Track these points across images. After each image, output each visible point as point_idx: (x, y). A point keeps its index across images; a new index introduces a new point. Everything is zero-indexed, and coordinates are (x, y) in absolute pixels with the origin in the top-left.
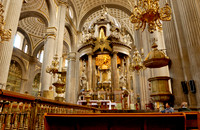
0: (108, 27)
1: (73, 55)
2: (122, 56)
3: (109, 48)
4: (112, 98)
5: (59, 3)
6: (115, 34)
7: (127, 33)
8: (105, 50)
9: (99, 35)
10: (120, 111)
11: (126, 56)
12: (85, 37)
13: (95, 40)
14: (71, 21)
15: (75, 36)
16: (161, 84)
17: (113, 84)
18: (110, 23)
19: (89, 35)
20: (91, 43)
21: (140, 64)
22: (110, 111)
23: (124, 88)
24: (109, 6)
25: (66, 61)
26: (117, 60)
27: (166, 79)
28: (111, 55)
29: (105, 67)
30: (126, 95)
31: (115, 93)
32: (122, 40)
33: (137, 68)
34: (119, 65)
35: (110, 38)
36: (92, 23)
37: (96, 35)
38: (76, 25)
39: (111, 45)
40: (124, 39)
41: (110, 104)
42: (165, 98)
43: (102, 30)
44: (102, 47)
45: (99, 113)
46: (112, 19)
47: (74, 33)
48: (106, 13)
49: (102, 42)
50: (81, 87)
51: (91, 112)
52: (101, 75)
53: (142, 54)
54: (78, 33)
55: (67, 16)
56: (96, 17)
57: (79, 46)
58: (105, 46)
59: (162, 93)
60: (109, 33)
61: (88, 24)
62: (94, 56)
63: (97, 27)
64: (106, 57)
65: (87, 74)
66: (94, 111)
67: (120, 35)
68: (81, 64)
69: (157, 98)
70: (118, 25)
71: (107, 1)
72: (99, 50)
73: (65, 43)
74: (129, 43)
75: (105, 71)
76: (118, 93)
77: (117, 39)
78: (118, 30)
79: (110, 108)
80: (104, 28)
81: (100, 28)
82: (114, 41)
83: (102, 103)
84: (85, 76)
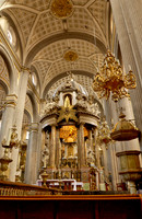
0: (74, 95)
1: (35, 126)
2: (89, 127)
3: (75, 118)
4: (78, 177)
5: (22, 69)
6: (81, 102)
7: (95, 101)
8: (70, 120)
9: (63, 103)
10: (86, 193)
11: (94, 127)
12: (48, 106)
13: (59, 109)
14: (34, 88)
15: (38, 105)
16: (131, 160)
17: (79, 159)
18: (76, 91)
19: (53, 104)
20: (55, 112)
21: (109, 137)
22: (74, 193)
23: (92, 164)
24: (76, 72)
25: (28, 133)
26: (83, 132)
27: (137, 153)
28: (78, 126)
29: (71, 140)
30: (93, 172)
31: (82, 170)
32: (89, 110)
33: (105, 141)
34: (86, 138)
35: (76, 107)
36: (56, 91)
37: (60, 104)
38: (40, 92)
39: (77, 115)
40: (92, 108)
41: (75, 183)
42: (136, 176)
43: (67, 98)
44: (67, 117)
45: (59, 195)
46: (78, 86)
47: (37, 101)
48: (73, 80)
49: (67, 111)
52: (66, 149)
53: (112, 125)
54: (42, 101)
55: (30, 83)
56: (61, 84)
57: (42, 116)
58: (71, 116)
59: (132, 170)
60: (75, 102)
61: (53, 92)
62: (59, 127)
63: (62, 95)
64: (71, 128)
65: (50, 148)
66: (53, 192)
67: (88, 105)
68: (43, 136)
69: (127, 176)
70: (85, 93)
72: (64, 120)
74: (97, 113)
75: (70, 144)
76: (85, 170)
77: (84, 108)
78: (85, 98)
79: (75, 189)
80: (70, 96)
81: (65, 97)
82: (81, 111)
83: (66, 182)
84: (47, 150)
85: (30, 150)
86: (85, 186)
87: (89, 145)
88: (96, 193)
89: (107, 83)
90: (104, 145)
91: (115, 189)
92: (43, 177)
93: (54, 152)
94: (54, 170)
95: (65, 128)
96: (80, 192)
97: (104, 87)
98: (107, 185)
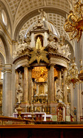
0: (45, 35)
1: (8, 67)
3: (46, 60)
4: (48, 110)
6: (53, 44)
7: (66, 42)
8: (41, 61)
9: (35, 44)
10: (54, 123)
11: (64, 68)
13: (31, 50)
14: (4, 28)
15: (10, 46)
17: (49, 97)
18: (48, 32)
19: (25, 45)
20: (27, 54)
22: (44, 123)
23: (60, 101)
25: (2, 73)
26: (54, 73)
28: (48, 67)
29: (42, 80)
30: (61, 107)
31: (51, 105)
32: (60, 51)
34: (56, 78)
35: (47, 49)
36: (27, 31)
37: (32, 45)
38: (11, 33)
39: (48, 57)
41: (45, 116)
43: (39, 40)
44: (39, 58)
45: (32, 124)
46: (50, 26)
47: (8, 42)
49: (38, 53)
52: (38, 88)
54: (14, 42)
56: (32, 24)
57: (14, 57)
58: (42, 57)
60: (46, 43)
61: (24, 33)
62: (31, 68)
63: (33, 36)
64: (43, 69)
65: (23, 87)
66: (27, 122)
67: (59, 46)
68: (16, 76)
70: (56, 34)
71: (46, 4)
72: (36, 62)
75: (41, 84)
76: (54, 106)
77: (55, 50)
78: (56, 39)
80: (41, 37)
81: (36, 38)
82: (51, 52)
83: (37, 115)
84: (21, 89)
85: (6, 88)
86: (54, 118)
87: (58, 84)
88: (63, 123)
89: (79, 22)
90: (71, 85)
91: (79, 121)
92: (18, 110)
93: (27, 90)
94: (28, 105)
95: (36, 69)
96: (49, 122)
97: (76, 27)
98: (72, 117)
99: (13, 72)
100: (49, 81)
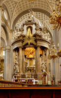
0: (34, 27)
2: (43, 48)
3: (34, 43)
6: (39, 32)
7: (48, 31)
8: (31, 44)
11: (46, 48)
12: (17, 34)
13: (24, 36)
15: (9, 34)
17: (36, 68)
18: (35, 24)
19: (20, 33)
20: (21, 39)
21: (56, 54)
23: (44, 71)
24: (35, 10)
25: (4, 52)
26: (39, 52)
28: (36, 48)
29: (31, 56)
30: (45, 75)
32: (43, 37)
33: (53, 57)
34: (41, 55)
35: (35, 36)
36: (21, 24)
37: (25, 33)
38: (10, 25)
39: (36, 41)
41: (34, 81)
43: (29, 29)
44: (29, 42)
46: (37, 21)
47: (8, 31)
48: (33, 16)
49: (29, 38)
50: (15, 70)
51: (21, 86)
52: (28, 62)
53: (58, 48)
54: (12, 31)
57: (12, 41)
58: (32, 41)
60: (34, 32)
61: (19, 25)
62: (24, 48)
63: (25, 27)
65: (18, 61)
67: (43, 34)
68: (14, 54)
70: (41, 25)
71: (33, 6)
72: (27, 44)
73: (2, 38)
74: (49, 39)
75: (31, 59)
76: (40, 74)
77: (40, 36)
78: (41, 29)
79: (34, 84)
80: (31, 28)
82: (38, 38)
83: (29, 80)
84: (17, 62)
86: (40, 82)
90: (52, 59)
93: (21, 63)
95: (27, 49)
99: (12, 51)
100: (36, 57)
